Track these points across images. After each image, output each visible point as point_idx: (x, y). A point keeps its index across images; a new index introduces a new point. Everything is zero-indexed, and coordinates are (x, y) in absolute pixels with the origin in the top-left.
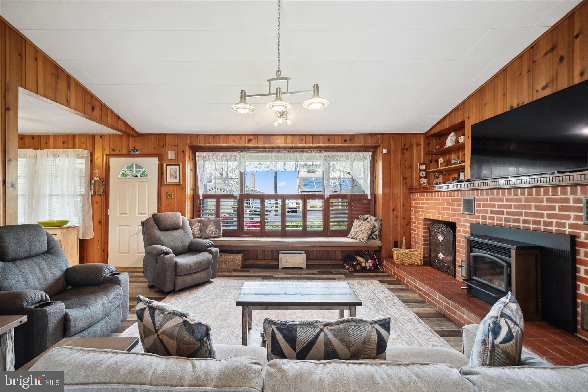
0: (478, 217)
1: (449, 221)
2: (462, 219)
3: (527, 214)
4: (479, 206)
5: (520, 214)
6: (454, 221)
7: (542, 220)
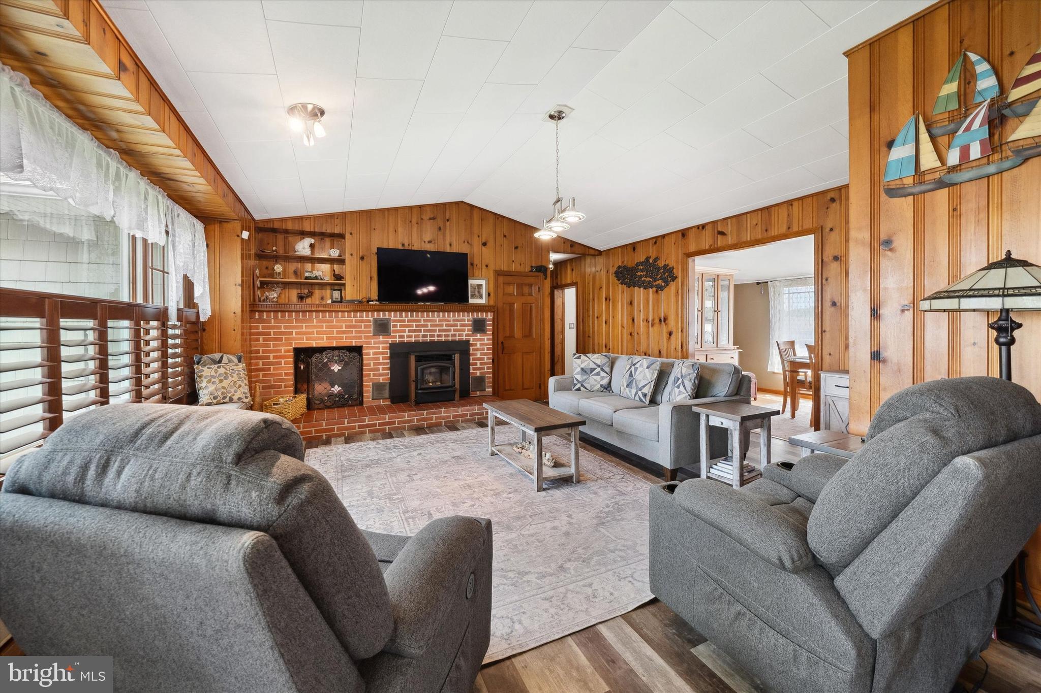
0: (395, 337)
1: (351, 345)
2: (372, 341)
3: (440, 331)
4: (395, 326)
5: (435, 331)
6: (359, 344)
7: (450, 333)
